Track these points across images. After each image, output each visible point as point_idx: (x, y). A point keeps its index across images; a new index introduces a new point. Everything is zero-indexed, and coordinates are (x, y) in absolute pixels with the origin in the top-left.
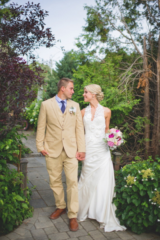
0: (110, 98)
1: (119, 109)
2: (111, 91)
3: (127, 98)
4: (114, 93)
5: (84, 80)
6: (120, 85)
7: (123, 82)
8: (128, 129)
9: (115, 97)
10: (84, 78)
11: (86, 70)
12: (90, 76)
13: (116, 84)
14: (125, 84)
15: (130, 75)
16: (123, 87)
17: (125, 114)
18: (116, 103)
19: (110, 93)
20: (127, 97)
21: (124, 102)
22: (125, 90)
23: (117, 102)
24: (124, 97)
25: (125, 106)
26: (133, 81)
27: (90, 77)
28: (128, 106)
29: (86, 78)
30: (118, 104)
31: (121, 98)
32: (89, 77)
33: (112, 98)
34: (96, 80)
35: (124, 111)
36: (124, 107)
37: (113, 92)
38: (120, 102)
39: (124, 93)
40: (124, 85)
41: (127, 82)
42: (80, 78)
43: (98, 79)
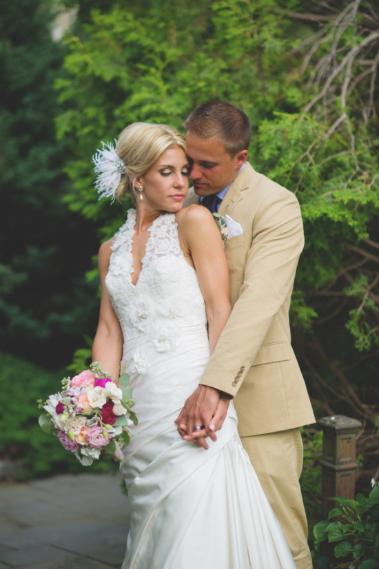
0: (281, 165)
1: (331, 215)
2: (283, 132)
3: (356, 161)
4: (298, 140)
5: (125, 85)
6: (315, 99)
7: (327, 85)
8: (371, 303)
9: (305, 159)
10: (124, 74)
11: (133, 36)
12: (158, 62)
13: (294, 95)
14: (338, 92)
15: (355, 49)
16: (328, 107)
17: (355, 236)
18: (308, 185)
19: (279, 144)
20: (354, 155)
21: (347, 178)
22: (341, 124)
23: (315, 182)
24: (342, 157)
25: (356, 199)
26: (370, 75)
27: (161, 65)
28: (369, 199)
29: (136, 74)
30: (319, 190)
31: (329, 162)
32: (157, 68)
33: (293, 164)
34: (202, 84)
35: (351, 223)
36: (351, 205)
37: (295, 134)
38: (330, 183)
39: (338, 137)
40: (336, 98)
41: (347, 80)
42: (108, 77)
43: (206, 80)
